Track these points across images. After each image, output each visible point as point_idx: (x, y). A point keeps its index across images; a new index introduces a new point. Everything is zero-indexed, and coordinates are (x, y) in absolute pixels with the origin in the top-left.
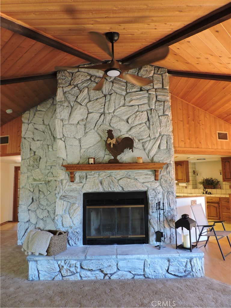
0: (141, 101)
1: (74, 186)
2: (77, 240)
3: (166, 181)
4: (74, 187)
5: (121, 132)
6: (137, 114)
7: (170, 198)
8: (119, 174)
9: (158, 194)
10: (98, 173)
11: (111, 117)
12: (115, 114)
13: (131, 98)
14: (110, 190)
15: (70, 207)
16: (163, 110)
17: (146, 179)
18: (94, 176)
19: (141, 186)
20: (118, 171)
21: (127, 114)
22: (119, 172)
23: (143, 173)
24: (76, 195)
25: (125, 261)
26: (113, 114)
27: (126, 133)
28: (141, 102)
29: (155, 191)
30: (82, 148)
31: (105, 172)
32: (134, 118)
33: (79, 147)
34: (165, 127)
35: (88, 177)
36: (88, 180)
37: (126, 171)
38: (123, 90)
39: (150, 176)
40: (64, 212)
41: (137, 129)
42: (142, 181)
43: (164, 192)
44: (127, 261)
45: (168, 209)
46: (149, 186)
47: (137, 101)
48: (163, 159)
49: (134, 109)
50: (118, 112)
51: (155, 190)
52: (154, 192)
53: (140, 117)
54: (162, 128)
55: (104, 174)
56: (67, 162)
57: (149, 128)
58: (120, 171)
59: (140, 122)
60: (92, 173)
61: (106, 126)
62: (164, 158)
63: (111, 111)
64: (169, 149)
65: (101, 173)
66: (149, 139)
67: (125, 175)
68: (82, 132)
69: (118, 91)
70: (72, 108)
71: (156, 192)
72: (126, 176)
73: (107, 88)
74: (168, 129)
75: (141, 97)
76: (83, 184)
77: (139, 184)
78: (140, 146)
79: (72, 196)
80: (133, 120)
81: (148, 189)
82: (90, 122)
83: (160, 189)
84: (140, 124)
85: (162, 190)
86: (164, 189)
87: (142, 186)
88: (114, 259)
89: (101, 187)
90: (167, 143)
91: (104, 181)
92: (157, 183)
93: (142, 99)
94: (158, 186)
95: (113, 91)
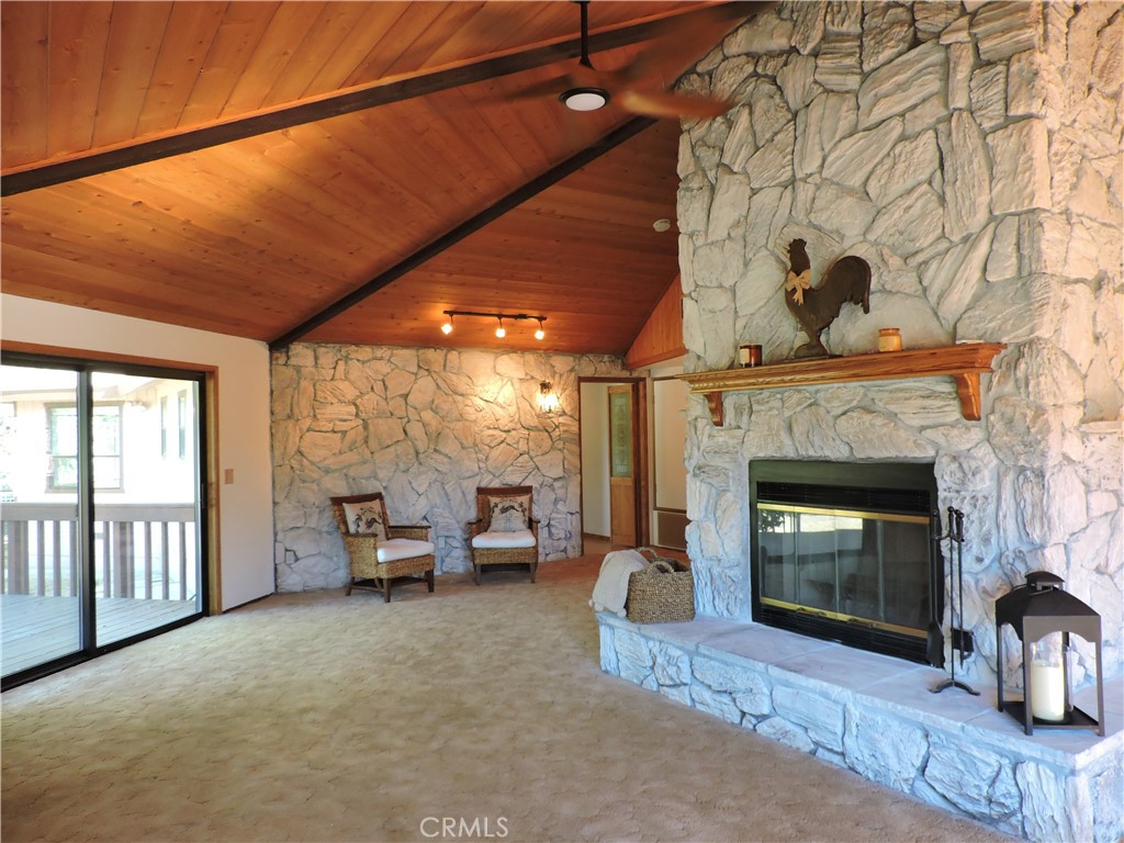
0: (912, 91)
1: (722, 437)
2: (732, 603)
3: (1010, 422)
4: (721, 439)
5: (843, 237)
6: (897, 151)
7: (1027, 495)
8: (838, 398)
9: (970, 476)
10: (779, 396)
11: (812, 188)
12: (825, 174)
13: (873, 93)
14: (812, 453)
15: (716, 503)
16: (1002, 102)
17: (924, 415)
18: (771, 404)
19: (910, 443)
20: (836, 385)
21: (860, 166)
22: (839, 388)
23: (919, 389)
24: (727, 466)
25: (790, 690)
26: (817, 176)
27: (861, 238)
28: (910, 97)
29: (960, 465)
30: (740, 314)
31: (799, 391)
32: (886, 175)
33: (732, 315)
34: (1010, 180)
35: (755, 407)
36: (753, 417)
37: (861, 383)
38: (848, 71)
39: (943, 403)
40: (703, 513)
41: (893, 214)
42: (917, 422)
43: (1002, 469)
44: (795, 691)
45: (1017, 544)
46: (942, 441)
47: (899, 96)
48: (1000, 326)
49: (886, 134)
50: (833, 163)
51: (962, 460)
52: (954, 466)
53: (907, 163)
54: (1000, 186)
55: (796, 397)
56: (705, 365)
57: (942, 199)
58: (841, 385)
59: (910, 183)
60: (763, 396)
61: (796, 229)
62: (1005, 321)
63: (812, 165)
64: (1030, 275)
65: (786, 394)
66: (944, 245)
67: (858, 398)
68: (736, 264)
69: (834, 81)
70: (713, 189)
71: (965, 466)
72: (863, 404)
73: (798, 86)
74: (1022, 185)
75: (909, 73)
76: (742, 432)
77: (902, 433)
78: (908, 282)
79: (716, 468)
80: (883, 181)
81: (937, 453)
82: (756, 224)
83: (986, 458)
84: (910, 192)
85: (995, 461)
86: (1001, 457)
87: (915, 442)
88: (760, 673)
89: (787, 441)
90: (1019, 249)
91: (796, 420)
92: (973, 430)
93: (915, 83)
94: (977, 445)
95: (817, 90)
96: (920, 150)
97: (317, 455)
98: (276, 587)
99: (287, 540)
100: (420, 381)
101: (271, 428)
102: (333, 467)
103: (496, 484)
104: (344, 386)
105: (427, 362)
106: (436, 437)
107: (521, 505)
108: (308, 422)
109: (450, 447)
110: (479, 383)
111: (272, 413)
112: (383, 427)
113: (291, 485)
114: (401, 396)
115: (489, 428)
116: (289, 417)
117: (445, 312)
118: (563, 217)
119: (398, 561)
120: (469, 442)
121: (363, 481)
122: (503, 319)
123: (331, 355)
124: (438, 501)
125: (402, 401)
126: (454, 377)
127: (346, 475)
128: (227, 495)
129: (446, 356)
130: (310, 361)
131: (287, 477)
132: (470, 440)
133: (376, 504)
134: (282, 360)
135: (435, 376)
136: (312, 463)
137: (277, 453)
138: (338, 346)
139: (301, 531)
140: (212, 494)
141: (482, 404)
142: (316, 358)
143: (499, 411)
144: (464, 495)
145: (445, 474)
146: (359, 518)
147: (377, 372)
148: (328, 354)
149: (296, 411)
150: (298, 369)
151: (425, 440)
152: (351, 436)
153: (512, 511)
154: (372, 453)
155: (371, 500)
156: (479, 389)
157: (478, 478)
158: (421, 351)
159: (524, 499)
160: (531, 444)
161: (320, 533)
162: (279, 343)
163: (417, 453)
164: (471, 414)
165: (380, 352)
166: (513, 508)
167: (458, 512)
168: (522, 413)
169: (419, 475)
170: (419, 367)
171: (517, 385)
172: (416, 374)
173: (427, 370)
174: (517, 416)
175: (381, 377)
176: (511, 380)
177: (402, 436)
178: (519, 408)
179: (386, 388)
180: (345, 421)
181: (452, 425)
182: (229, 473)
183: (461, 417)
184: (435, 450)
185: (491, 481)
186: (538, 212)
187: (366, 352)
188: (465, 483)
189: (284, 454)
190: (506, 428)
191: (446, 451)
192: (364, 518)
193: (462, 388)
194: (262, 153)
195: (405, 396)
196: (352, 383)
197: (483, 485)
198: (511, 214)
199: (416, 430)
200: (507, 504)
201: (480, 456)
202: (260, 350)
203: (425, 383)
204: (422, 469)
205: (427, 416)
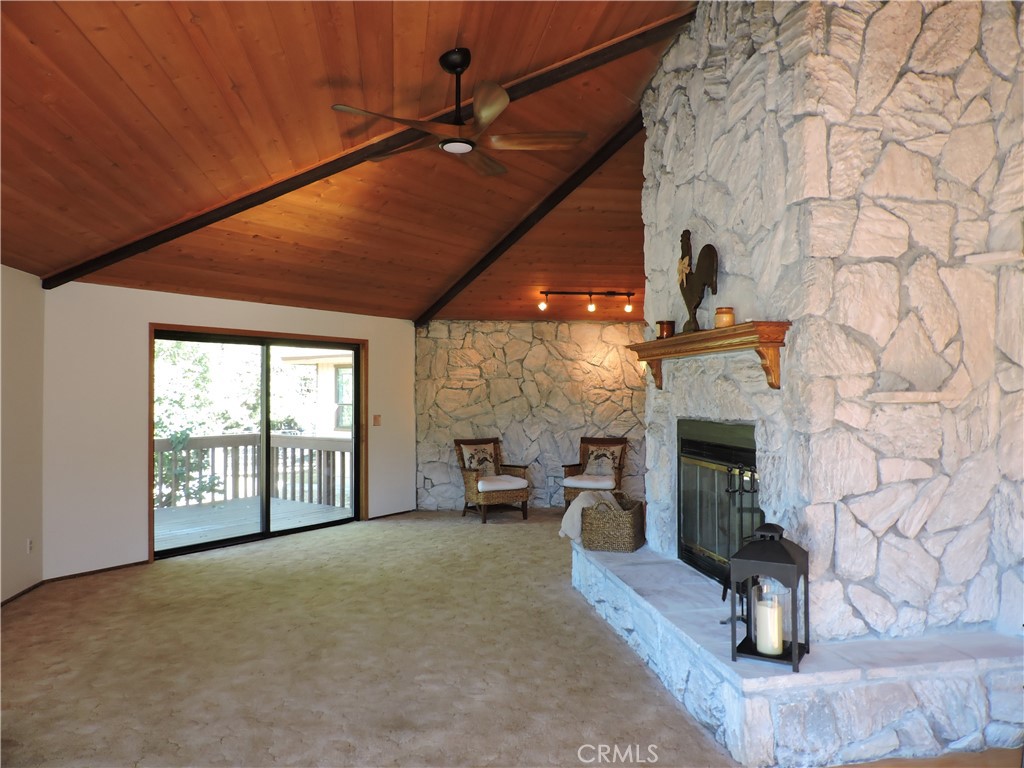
2: (664, 540)
3: (792, 392)
6: (741, 150)
7: (800, 457)
8: (713, 367)
9: (769, 439)
10: (687, 364)
11: (702, 184)
12: (708, 171)
13: (731, 98)
16: (791, 103)
17: (751, 383)
18: (683, 371)
19: (745, 408)
21: (724, 165)
22: (713, 358)
24: (663, 423)
25: (638, 610)
26: (705, 173)
27: (725, 227)
28: (749, 102)
29: (766, 428)
30: (671, 293)
31: (696, 360)
32: (737, 172)
33: (667, 295)
34: (794, 173)
37: (724, 354)
38: (719, 81)
39: (758, 373)
40: (653, 464)
42: (748, 389)
43: (790, 433)
44: (640, 611)
45: (796, 501)
47: (743, 101)
48: (788, 305)
49: (736, 135)
51: (767, 424)
52: (763, 429)
53: (746, 161)
54: (790, 178)
55: (695, 365)
57: (762, 192)
58: (715, 355)
59: (747, 178)
60: (679, 363)
61: (694, 221)
62: (791, 301)
63: (701, 165)
64: (804, 258)
65: (690, 362)
67: (722, 367)
69: (713, 90)
70: (658, 187)
71: (768, 429)
72: (724, 373)
73: (696, 96)
74: (799, 177)
75: (747, 81)
77: (741, 399)
78: (746, 266)
79: (657, 426)
80: (735, 178)
81: (756, 416)
83: (781, 423)
84: (747, 186)
85: (786, 426)
86: (788, 422)
87: (747, 407)
88: (628, 595)
90: (799, 236)
91: (694, 385)
92: (776, 397)
93: (750, 89)
94: (776, 411)
95: (706, 98)
96: (752, 148)
97: (449, 406)
98: (417, 505)
99: (425, 471)
100: (534, 349)
101: (415, 386)
102: (462, 416)
103: (600, 435)
104: (471, 353)
105: (541, 333)
106: (547, 395)
107: (612, 454)
108: (443, 381)
109: (559, 403)
110: (586, 350)
111: (416, 374)
112: (503, 386)
113: (429, 429)
114: (518, 360)
115: (595, 388)
116: (429, 377)
117: (542, 293)
118: (603, 212)
119: (493, 491)
120: (577, 399)
121: (486, 429)
122: (593, 296)
123: (460, 329)
124: (548, 447)
125: (518, 365)
126: (564, 345)
127: (472, 423)
128: (374, 434)
129: (557, 327)
130: (445, 334)
131: (427, 422)
132: (578, 398)
133: (490, 448)
134: (424, 334)
135: (547, 344)
136: (445, 412)
137: (419, 404)
138: (467, 322)
139: (435, 464)
140: (363, 433)
141: (590, 367)
142: (450, 332)
143: (605, 374)
144: (571, 443)
145: (556, 425)
146: (472, 457)
147: (498, 341)
148: (459, 329)
149: (433, 372)
150: (435, 340)
151: (538, 396)
152: (476, 392)
153: (604, 458)
154: (493, 406)
155: (486, 443)
156: (585, 355)
157: (585, 429)
158: (535, 324)
159: (617, 449)
160: (634, 402)
161: (451, 467)
162: (421, 321)
163: (531, 407)
164: (579, 375)
165: (500, 326)
166: (605, 455)
167: (565, 457)
168: (626, 375)
169: (532, 425)
170: (534, 337)
171: (622, 351)
172: (531, 343)
173: (541, 339)
174: (622, 378)
175: (501, 346)
176: (616, 346)
177: (519, 393)
178: (623, 371)
179: (505, 355)
180: (472, 380)
181: (562, 385)
182: (377, 418)
183: (570, 378)
184: (547, 405)
185: (597, 432)
186: (579, 209)
187: (489, 326)
188: (572, 434)
189: (424, 406)
190: (611, 388)
191: (556, 406)
192: (476, 457)
193: (571, 354)
194: (319, 196)
195: (521, 361)
196: (478, 351)
197: (589, 435)
198: (553, 214)
199: (530, 389)
200: (601, 452)
201: (587, 411)
202: (408, 326)
203: (539, 350)
204: (535, 420)
205: (540, 377)
